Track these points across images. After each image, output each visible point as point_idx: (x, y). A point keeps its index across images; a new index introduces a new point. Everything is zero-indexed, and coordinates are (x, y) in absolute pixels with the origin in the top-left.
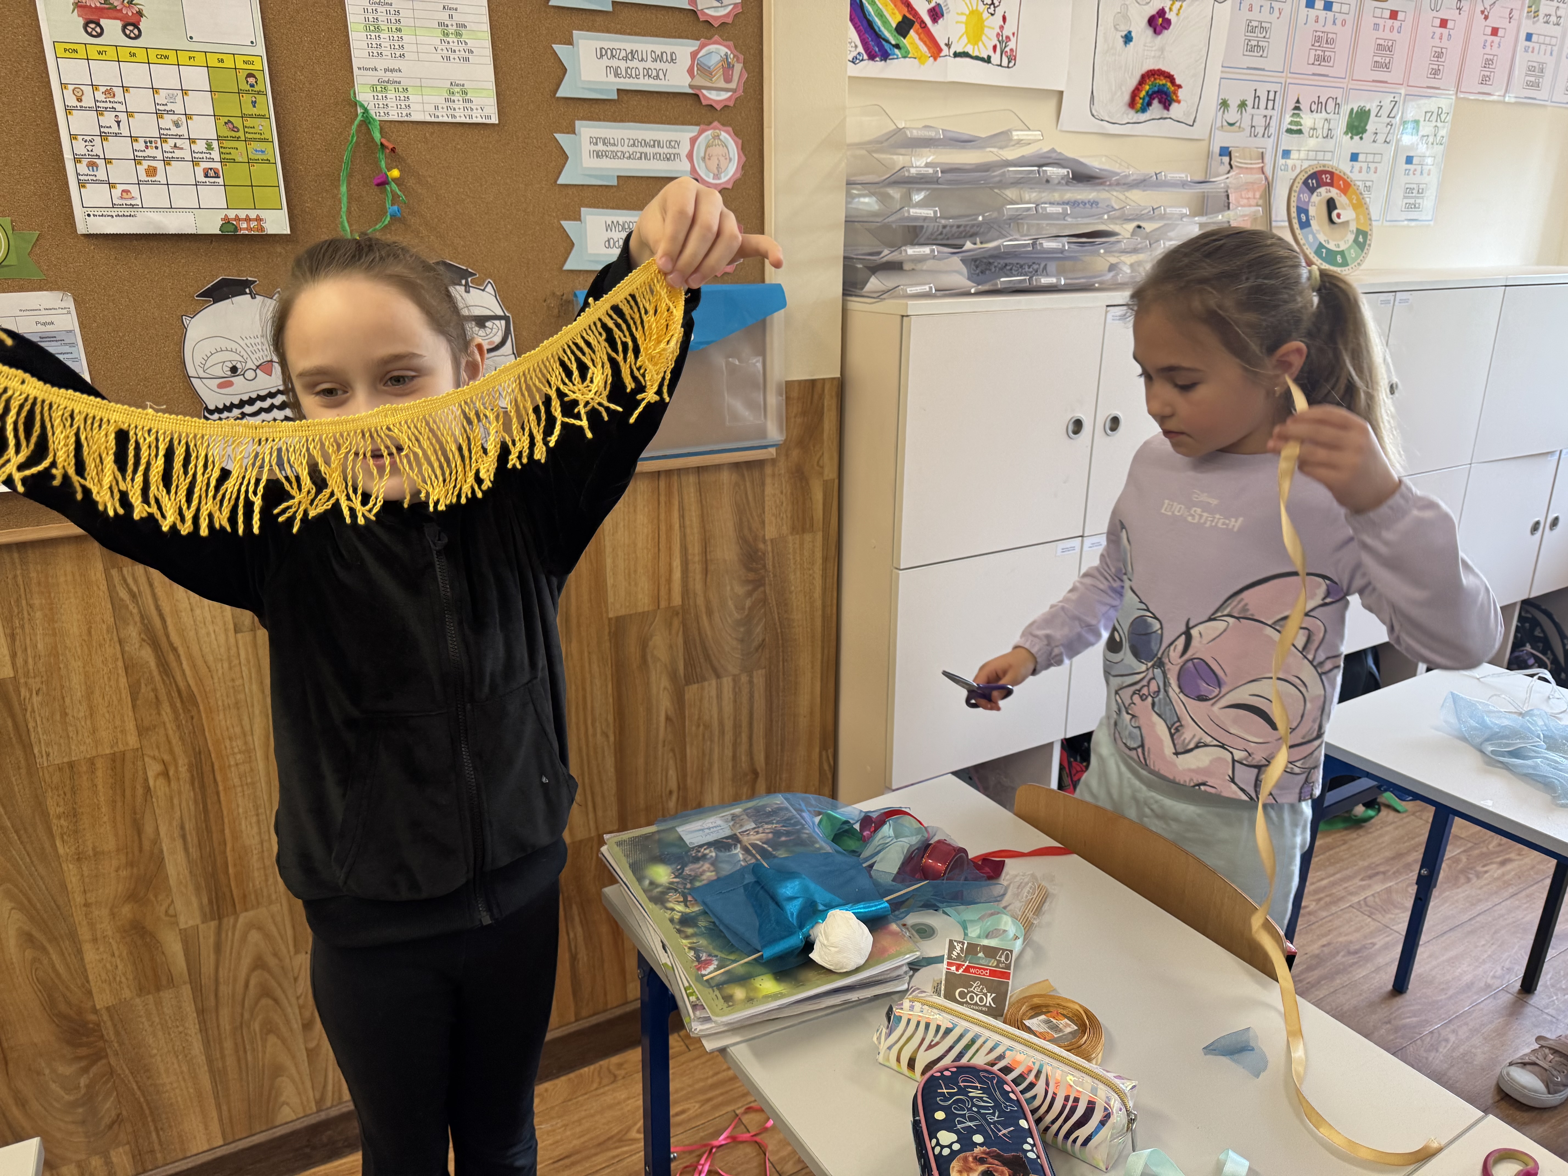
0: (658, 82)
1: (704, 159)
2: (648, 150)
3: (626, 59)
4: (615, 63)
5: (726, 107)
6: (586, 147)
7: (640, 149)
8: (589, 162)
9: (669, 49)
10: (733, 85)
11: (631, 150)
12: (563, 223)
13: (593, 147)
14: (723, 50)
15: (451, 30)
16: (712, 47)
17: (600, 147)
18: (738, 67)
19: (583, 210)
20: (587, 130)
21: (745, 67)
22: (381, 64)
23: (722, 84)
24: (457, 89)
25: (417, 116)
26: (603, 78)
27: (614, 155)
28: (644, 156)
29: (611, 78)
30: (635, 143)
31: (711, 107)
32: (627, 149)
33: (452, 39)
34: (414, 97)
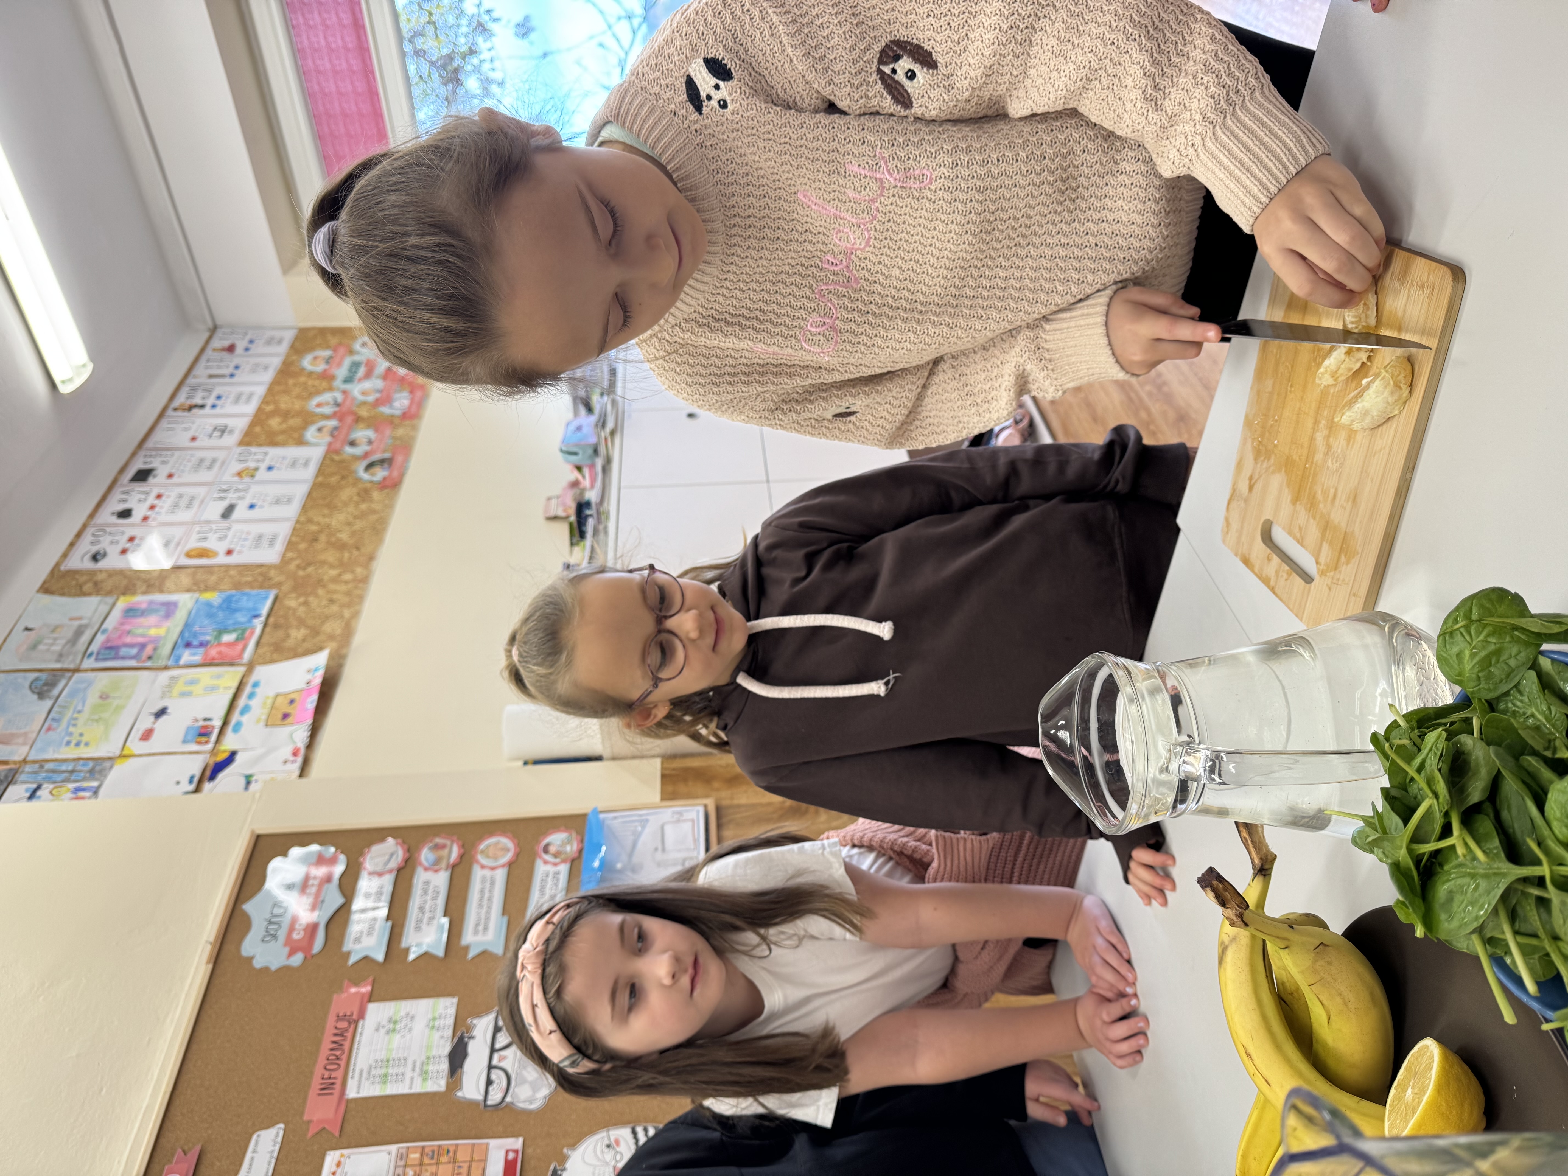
0: (441, 892)
1: (495, 860)
2: (487, 895)
3: (423, 913)
4: (425, 920)
5: (463, 846)
6: (480, 938)
7: (485, 902)
8: (490, 936)
9: (420, 885)
10: (448, 842)
13: (481, 933)
14: (425, 850)
15: (391, 1026)
16: (422, 857)
18: (437, 840)
20: (468, 937)
21: (437, 836)
22: (409, 1074)
23: (446, 851)
24: (431, 1024)
26: (436, 926)
27: (487, 918)
28: (490, 899)
29: (436, 921)
30: (480, 906)
31: (461, 857)
32: (484, 911)
33: (398, 1026)
34: (434, 1052)
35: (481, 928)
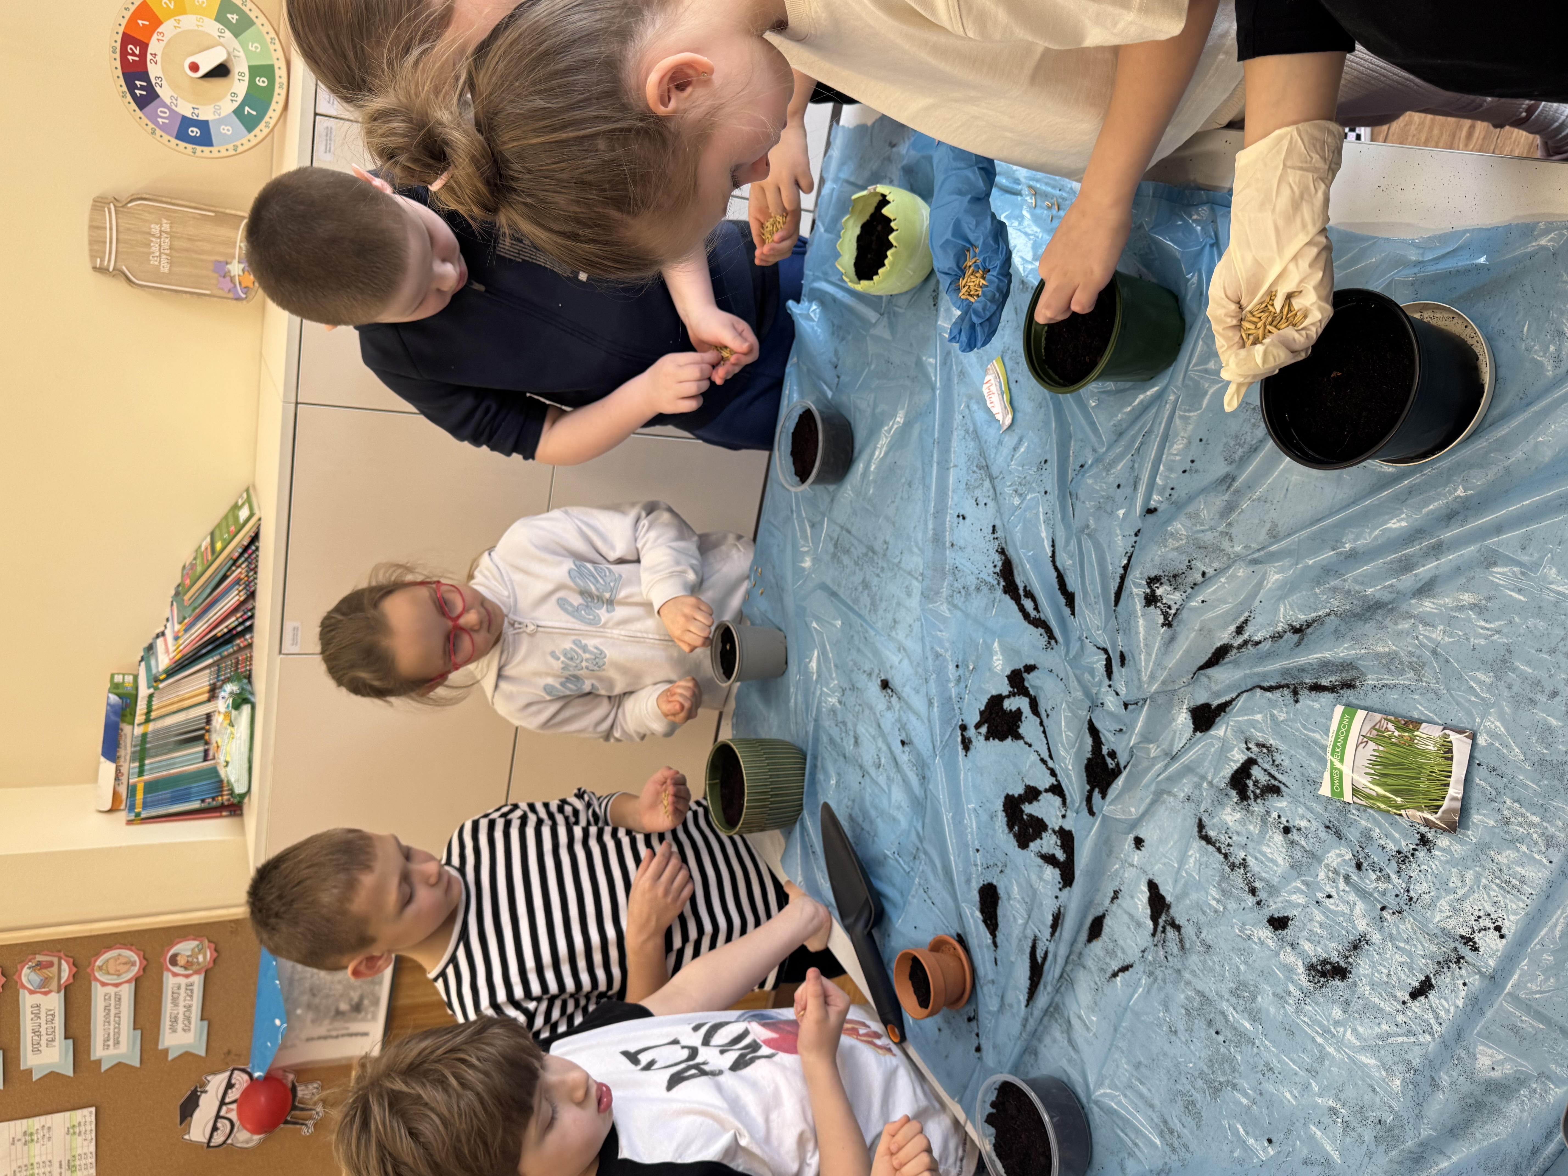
0: (57, 1015)
1: (119, 975)
2: (113, 1012)
3: (40, 1036)
4: (43, 1042)
5: (74, 964)
6: (112, 1051)
7: (112, 1018)
8: (123, 1048)
9: (28, 1010)
10: (55, 960)
11: (112, 1023)
12: (170, 1058)
13: (112, 1047)
14: (25, 971)
15: (28, 1138)
16: (24, 980)
18: (39, 958)
19: (160, 1047)
20: (98, 1051)
21: (40, 953)
23: (55, 969)
24: (71, 1131)
25: (92, 1148)
26: (57, 1048)
27: (118, 1034)
28: (118, 1015)
29: (56, 1043)
30: (106, 1023)
31: (74, 976)
32: (112, 1027)
33: (35, 1137)
34: (79, 1151)
35: (111, 1043)
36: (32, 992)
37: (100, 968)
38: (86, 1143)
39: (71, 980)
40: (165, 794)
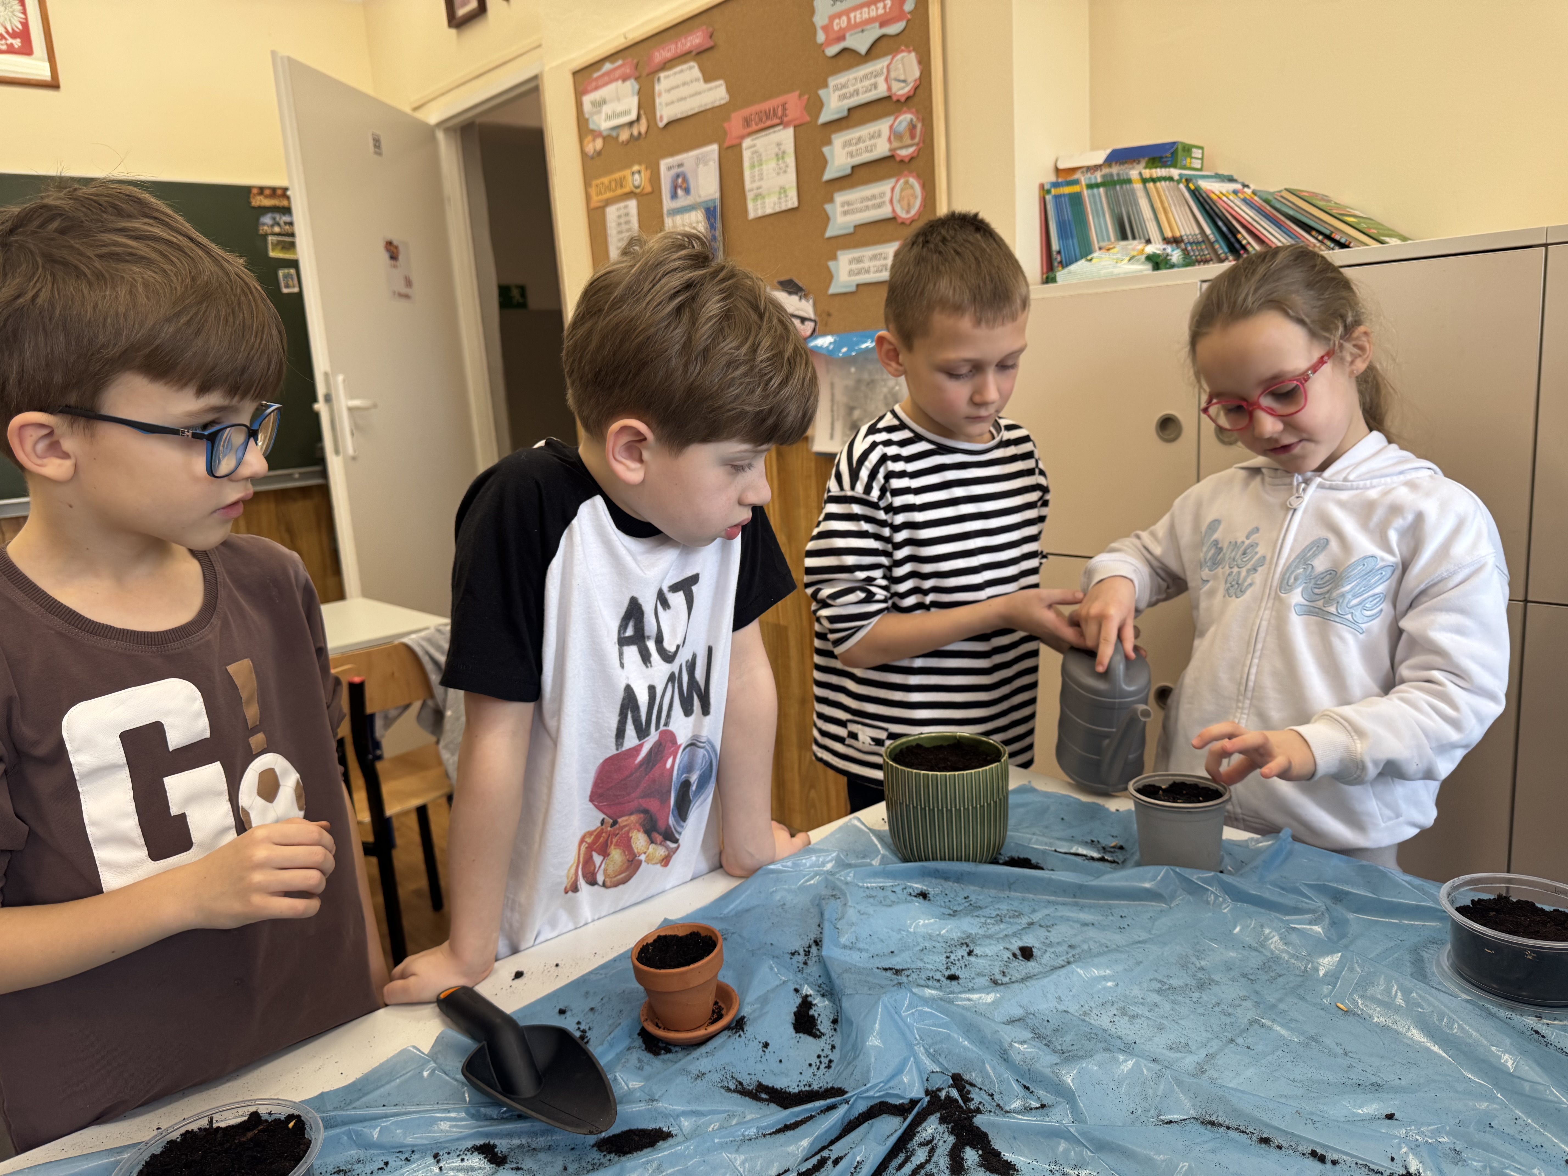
0: (872, 154)
1: (899, 201)
2: (870, 203)
3: (856, 144)
4: (851, 149)
5: (912, 159)
6: (839, 210)
7: (865, 204)
8: (841, 220)
9: (877, 128)
10: (917, 140)
11: (861, 205)
12: (830, 263)
13: (843, 209)
14: (909, 116)
15: (780, 156)
16: (902, 118)
17: (846, 208)
18: (919, 126)
19: (839, 252)
20: (840, 198)
21: (923, 125)
22: (755, 185)
23: (909, 142)
24: (782, 190)
25: (769, 211)
26: (845, 161)
27: (852, 212)
28: (867, 208)
29: (849, 160)
30: (863, 200)
31: (902, 161)
32: (859, 205)
33: (781, 161)
34: (767, 200)
36: (891, 127)
37: (907, 182)
38: (772, 205)
39: (898, 159)
40: (1068, 214)
